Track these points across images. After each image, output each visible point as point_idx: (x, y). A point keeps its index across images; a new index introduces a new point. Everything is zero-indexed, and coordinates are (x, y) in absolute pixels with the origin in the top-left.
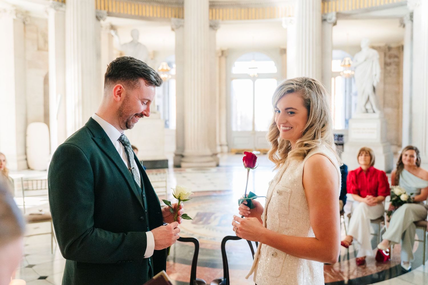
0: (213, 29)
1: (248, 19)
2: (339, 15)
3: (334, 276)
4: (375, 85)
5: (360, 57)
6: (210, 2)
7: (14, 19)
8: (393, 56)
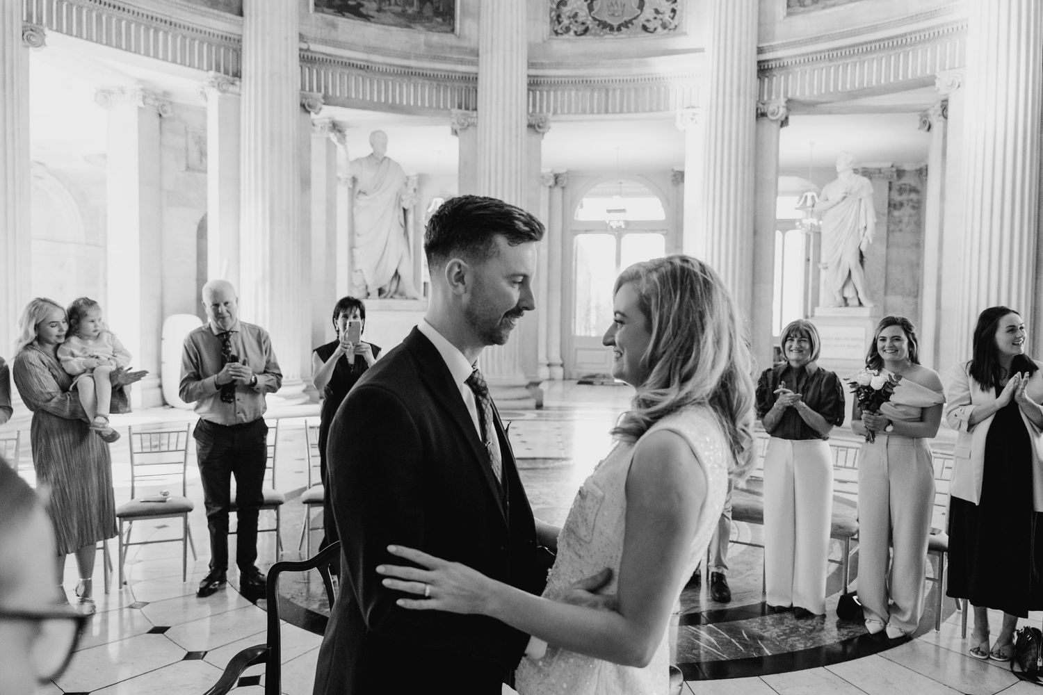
0: (537, 132)
1: (607, 112)
2: (792, 105)
4: (863, 248)
5: (834, 191)
6: (529, 76)
7: (140, 108)
8: (908, 187)
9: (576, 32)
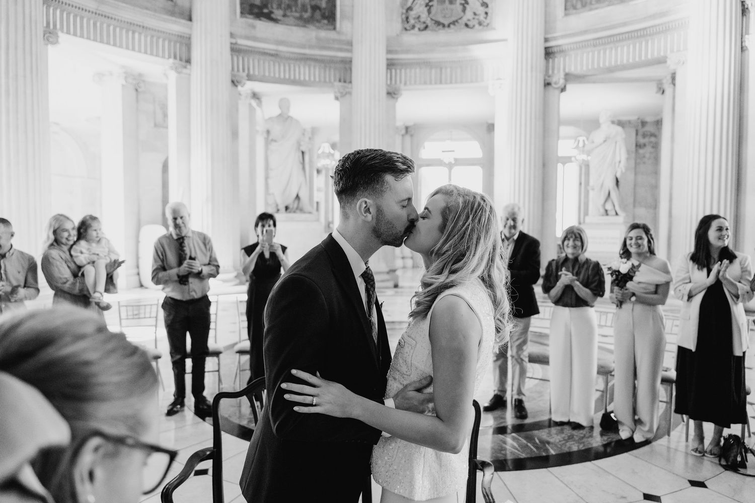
0: (393, 98)
1: (441, 83)
2: (568, 77)
3: (537, 448)
4: (618, 176)
5: (598, 136)
6: (388, 59)
7: (123, 86)
8: (649, 134)
9: (419, 29)
